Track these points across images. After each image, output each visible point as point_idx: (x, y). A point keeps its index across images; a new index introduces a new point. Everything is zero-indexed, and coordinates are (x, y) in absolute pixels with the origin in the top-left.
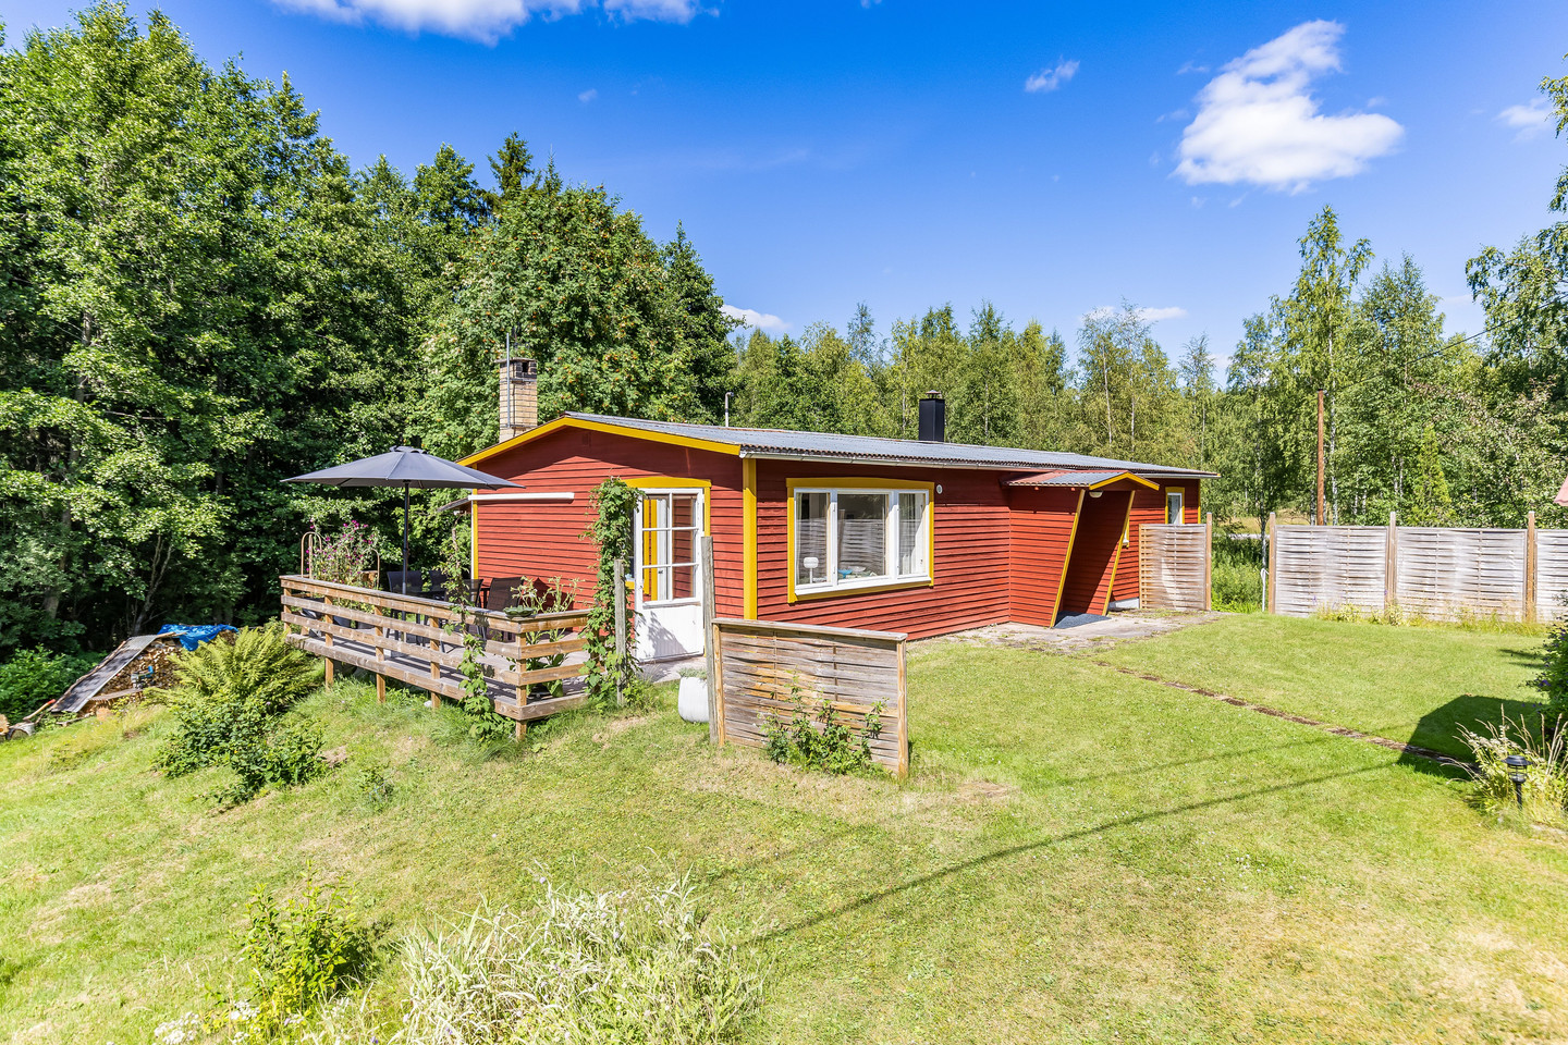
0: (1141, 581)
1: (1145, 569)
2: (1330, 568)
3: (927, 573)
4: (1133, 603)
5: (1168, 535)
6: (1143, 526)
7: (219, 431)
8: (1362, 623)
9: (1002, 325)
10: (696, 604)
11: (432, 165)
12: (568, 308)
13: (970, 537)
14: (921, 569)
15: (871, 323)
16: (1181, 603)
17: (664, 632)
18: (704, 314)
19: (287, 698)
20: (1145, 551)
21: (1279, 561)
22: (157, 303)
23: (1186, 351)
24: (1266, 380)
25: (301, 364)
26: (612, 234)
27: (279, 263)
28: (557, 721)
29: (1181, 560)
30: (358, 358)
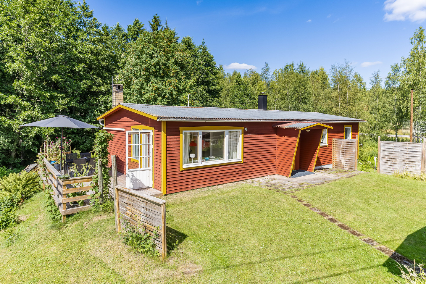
0: (333, 158)
1: (334, 154)
2: (400, 157)
3: (241, 158)
4: (330, 166)
5: (342, 143)
6: (334, 139)
7: (57, 104)
8: (410, 180)
9: (306, 69)
10: (150, 170)
11: (132, 25)
12: (155, 67)
13: (259, 145)
14: (238, 157)
15: (269, 69)
16: (346, 167)
17: (137, 180)
18: (209, 67)
19: (31, 194)
20: (334, 148)
21: (382, 154)
22: (40, 67)
23: (372, 76)
24: (398, 85)
25: (84, 84)
26: (171, 43)
27: (79, 55)
28: (78, 215)
29: (347, 152)
30: (103, 82)
